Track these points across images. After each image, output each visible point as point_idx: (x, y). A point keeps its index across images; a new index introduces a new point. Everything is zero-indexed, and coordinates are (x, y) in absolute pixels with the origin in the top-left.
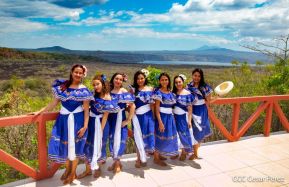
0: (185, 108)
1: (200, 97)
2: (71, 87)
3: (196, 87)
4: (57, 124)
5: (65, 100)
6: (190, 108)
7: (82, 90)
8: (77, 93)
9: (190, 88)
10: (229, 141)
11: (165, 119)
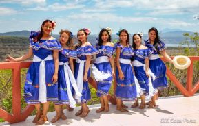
0: (142, 61)
1: (155, 53)
2: (42, 39)
3: (152, 43)
4: (30, 71)
5: (37, 49)
6: (147, 61)
7: (53, 41)
8: (48, 43)
9: (147, 44)
10: (185, 96)
11: (125, 68)
